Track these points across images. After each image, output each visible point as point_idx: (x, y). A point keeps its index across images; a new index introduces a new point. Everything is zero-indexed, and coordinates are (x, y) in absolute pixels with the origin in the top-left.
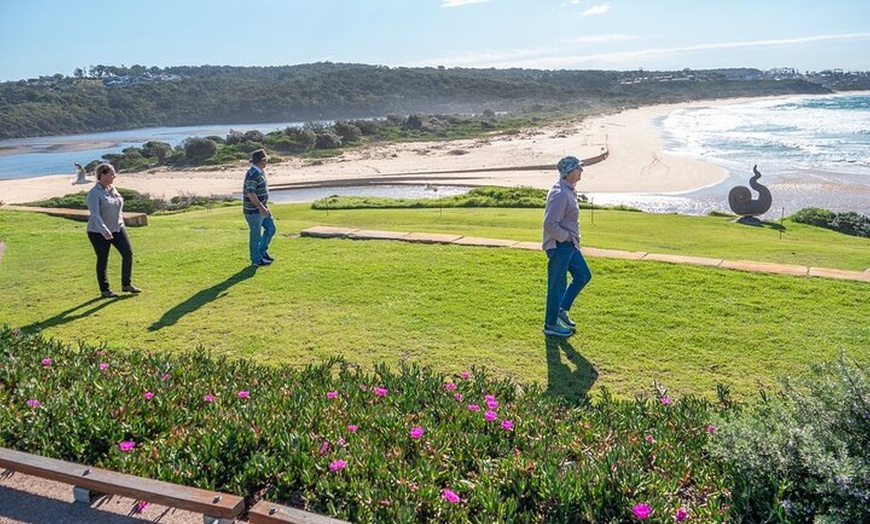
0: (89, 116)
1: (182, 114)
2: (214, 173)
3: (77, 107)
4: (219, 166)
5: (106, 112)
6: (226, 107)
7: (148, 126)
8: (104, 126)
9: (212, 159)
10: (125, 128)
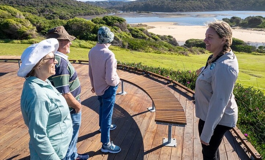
0: (208, 6)
1: (239, 6)
2: (261, 32)
3: (204, 3)
4: (263, 29)
5: (213, 4)
6: (258, 4)
7: (227, 10)
8: (212, 9)
9: (260, 26)
10: (218, 10)
